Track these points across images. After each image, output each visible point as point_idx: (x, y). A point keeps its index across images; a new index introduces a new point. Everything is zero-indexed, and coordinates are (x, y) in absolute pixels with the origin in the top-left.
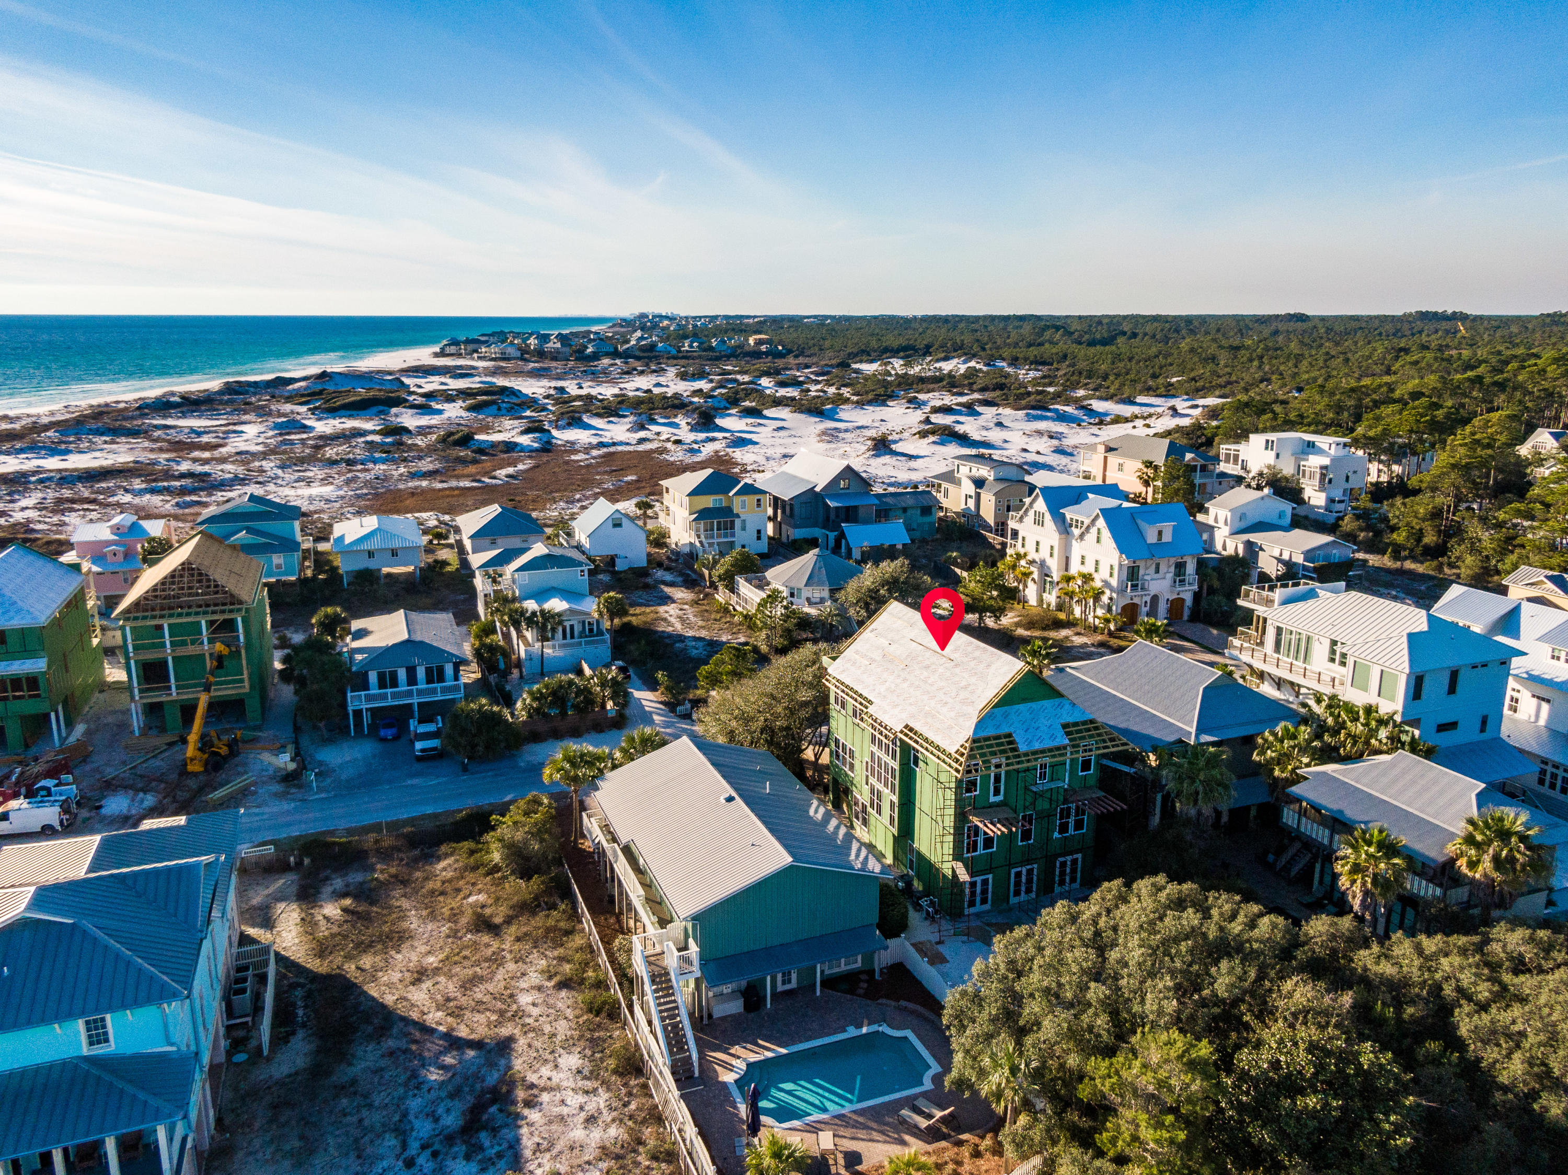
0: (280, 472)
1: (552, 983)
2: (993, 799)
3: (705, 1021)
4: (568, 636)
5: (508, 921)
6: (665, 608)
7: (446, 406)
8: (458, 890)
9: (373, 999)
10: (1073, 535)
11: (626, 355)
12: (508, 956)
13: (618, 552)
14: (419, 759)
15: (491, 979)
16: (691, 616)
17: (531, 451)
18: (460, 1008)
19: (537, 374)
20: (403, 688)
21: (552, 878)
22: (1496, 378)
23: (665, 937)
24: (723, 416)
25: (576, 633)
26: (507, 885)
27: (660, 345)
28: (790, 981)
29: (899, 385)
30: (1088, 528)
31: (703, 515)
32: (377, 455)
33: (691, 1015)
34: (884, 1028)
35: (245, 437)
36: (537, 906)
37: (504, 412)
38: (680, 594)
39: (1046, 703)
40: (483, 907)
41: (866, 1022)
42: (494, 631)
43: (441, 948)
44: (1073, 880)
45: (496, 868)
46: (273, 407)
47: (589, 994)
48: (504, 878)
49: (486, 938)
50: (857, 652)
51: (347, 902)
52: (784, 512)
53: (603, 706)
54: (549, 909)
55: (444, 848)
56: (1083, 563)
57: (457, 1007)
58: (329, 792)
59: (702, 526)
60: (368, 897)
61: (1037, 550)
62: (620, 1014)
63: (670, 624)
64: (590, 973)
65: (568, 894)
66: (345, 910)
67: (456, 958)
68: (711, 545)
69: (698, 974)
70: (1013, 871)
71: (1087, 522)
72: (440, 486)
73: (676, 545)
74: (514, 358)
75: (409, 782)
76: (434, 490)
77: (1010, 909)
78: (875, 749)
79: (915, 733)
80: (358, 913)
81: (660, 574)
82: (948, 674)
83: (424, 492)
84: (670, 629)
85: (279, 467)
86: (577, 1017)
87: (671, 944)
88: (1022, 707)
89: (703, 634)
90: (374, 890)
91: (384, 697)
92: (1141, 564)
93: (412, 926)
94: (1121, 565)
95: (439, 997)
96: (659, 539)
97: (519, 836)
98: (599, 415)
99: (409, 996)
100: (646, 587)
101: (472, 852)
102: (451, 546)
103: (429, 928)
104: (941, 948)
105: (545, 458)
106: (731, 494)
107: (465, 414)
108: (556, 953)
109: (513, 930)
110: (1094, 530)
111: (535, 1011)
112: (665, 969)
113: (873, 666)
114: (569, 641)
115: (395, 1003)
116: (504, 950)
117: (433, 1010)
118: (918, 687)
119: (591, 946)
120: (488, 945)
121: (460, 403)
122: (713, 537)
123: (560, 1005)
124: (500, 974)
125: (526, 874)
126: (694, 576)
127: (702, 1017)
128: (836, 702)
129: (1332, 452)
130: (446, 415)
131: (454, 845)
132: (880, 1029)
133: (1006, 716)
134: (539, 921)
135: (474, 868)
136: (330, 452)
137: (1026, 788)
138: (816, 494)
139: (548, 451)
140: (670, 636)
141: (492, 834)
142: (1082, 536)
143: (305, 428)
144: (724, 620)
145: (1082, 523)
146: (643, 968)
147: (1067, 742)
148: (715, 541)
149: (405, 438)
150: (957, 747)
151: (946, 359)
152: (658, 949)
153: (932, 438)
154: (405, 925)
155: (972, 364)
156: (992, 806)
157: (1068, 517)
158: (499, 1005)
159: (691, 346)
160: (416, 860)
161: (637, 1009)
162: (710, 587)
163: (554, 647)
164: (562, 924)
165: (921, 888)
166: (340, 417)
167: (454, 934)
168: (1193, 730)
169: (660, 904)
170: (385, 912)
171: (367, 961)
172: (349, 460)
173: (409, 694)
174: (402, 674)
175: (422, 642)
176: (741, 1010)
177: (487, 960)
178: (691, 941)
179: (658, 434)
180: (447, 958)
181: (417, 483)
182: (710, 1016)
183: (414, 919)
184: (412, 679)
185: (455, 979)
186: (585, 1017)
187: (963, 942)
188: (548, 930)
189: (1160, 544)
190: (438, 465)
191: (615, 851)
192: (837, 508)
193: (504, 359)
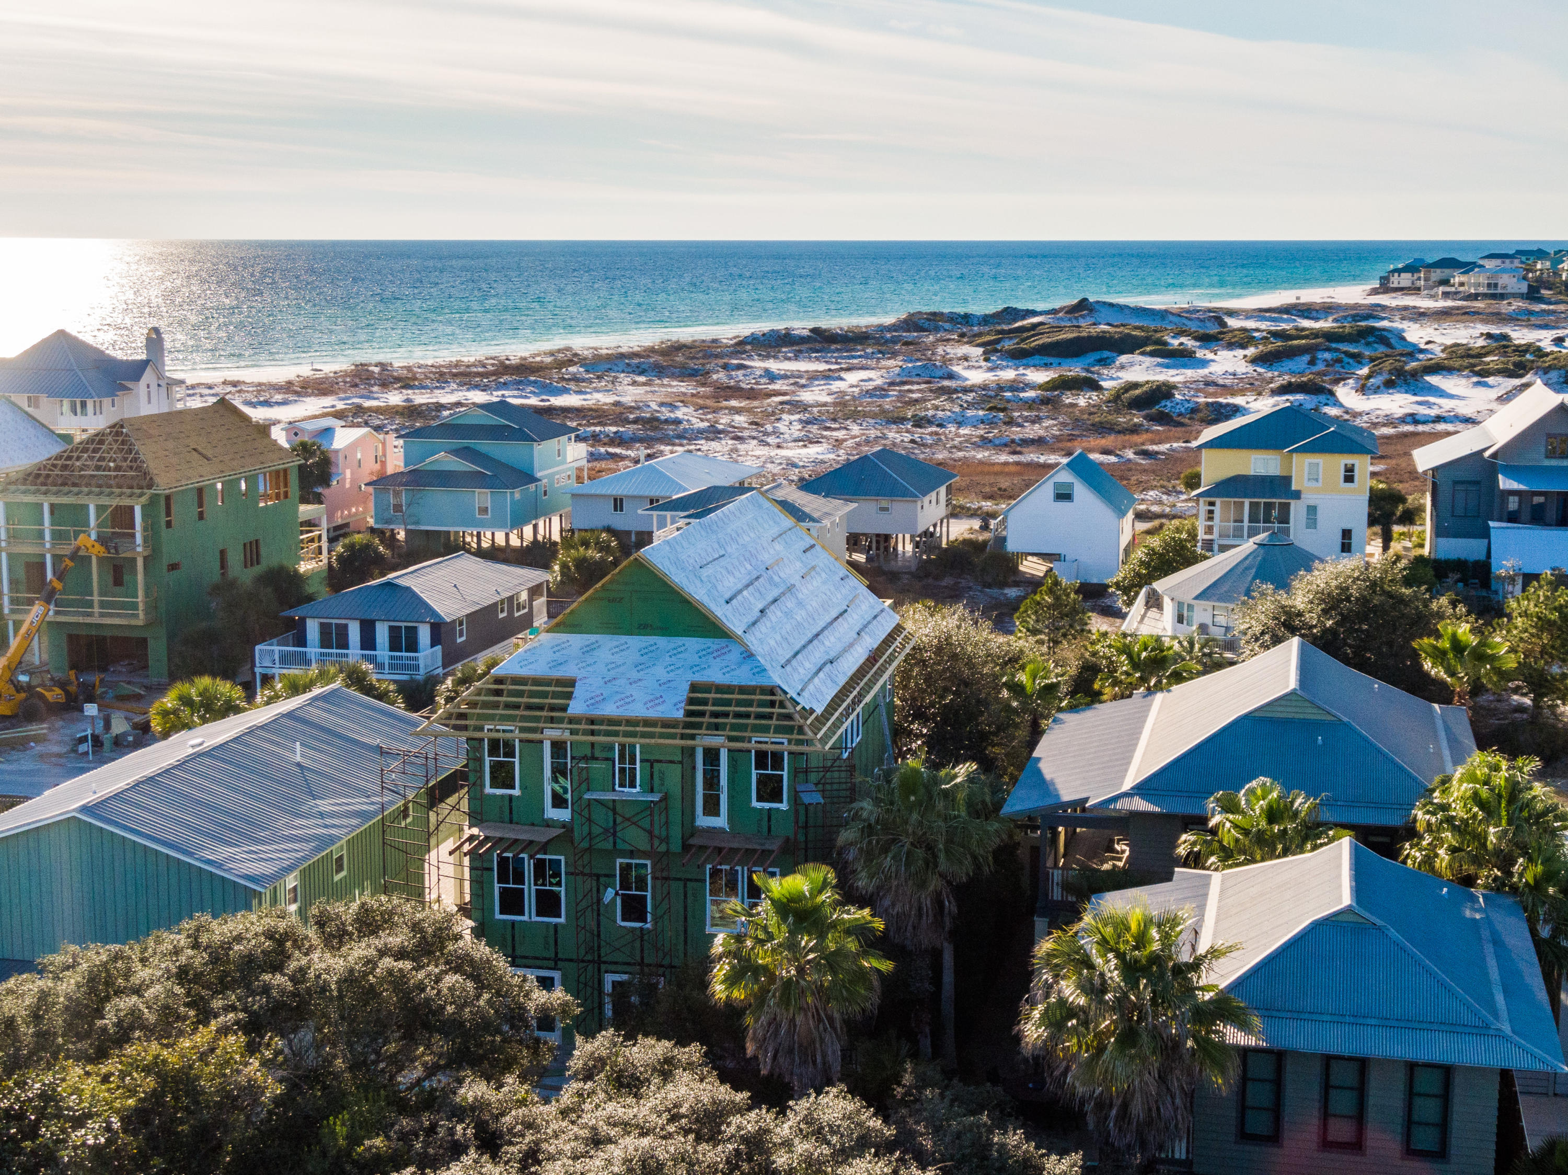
2: (551, 813)
59: (1218, 510)
70: (608, 979)
106: (1288, 449)
121: (1249, 350)
122: (1238, 534)
138: (1487, 463)
147: (679, 714)
174: (354, 630)
175: (405, 589)
184: (368, 642)
193: (1494, 296)
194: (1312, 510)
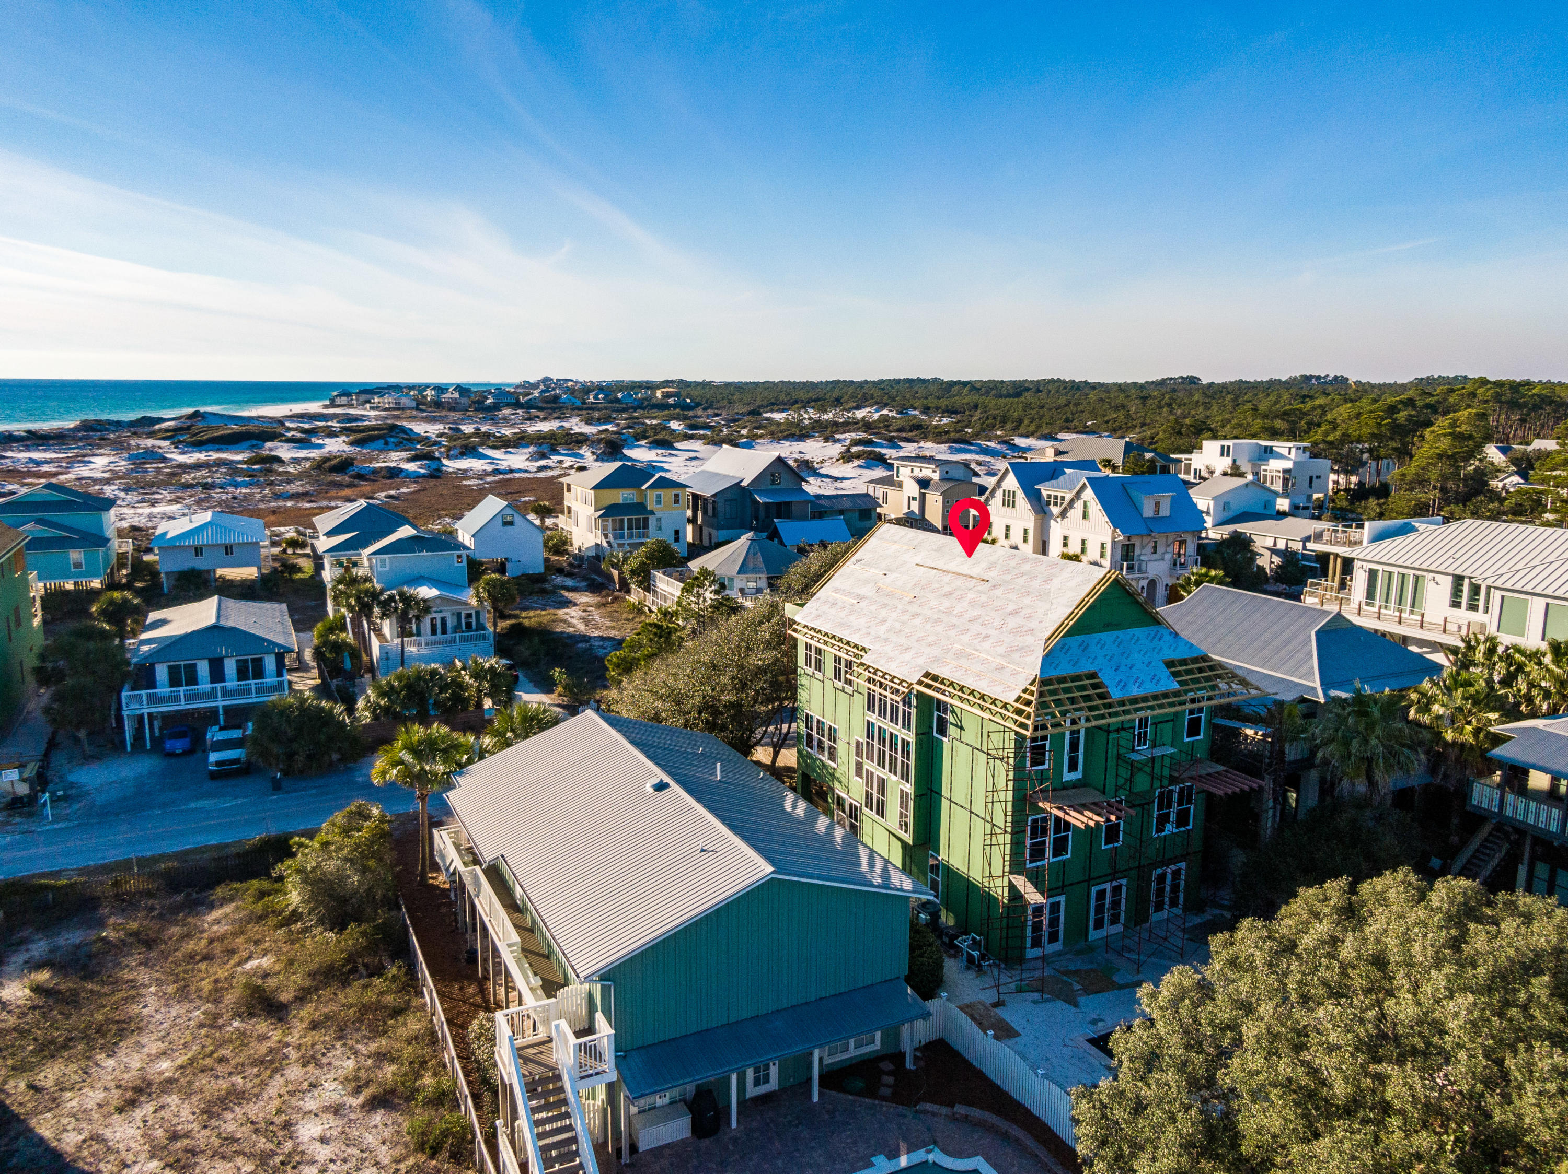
0: (122, 495)
1: (361, 1099)
2: (1067, 776)
3: (626, 1158)
4: (439, 630)
5: (302, 998)
6: (566, 610)
7: (327, 441)
8: (232, 952)
9: (42, 1140)
10: (1052, 514)
11: (528, 406)
12: (294, 1055)
13: (510, 557)
14: (214, 776)
15: (257, 1096)
16: (597, 618)
17: (418, 477)
18: (192, 1152)
19: (433, 420)
20: (205, 685)
21: (378, 928)
22: (1427, 401)
23: (553, 1013)
24: (631, 447)
25: (449, 629)
26: (309, 941)
27: (564, 396)
28: (767, 1080)
29: (813, 428)
30: (1072, 502)
31: (610, 512)
32: (239, 479)
33: (599, 1148)
34: (936, 1156)
35: (92, 466)
36: (351, 972)
37: (391, 446)
38: (584, 598)
39: (1139, 632)
40: (266, 976)
41: (903, 1146)
42: (343, 628)
43: (185, 1045)
44: (1174, 903)
45: (295, 916)
46: (132, 442)
47: (421, 1116)
48: (306, 930)
49: (262, 1026)
50: (836, 591)
51: (43, 976)
52: (705, 513)
53: (479, 705)
54: (371, 975)
55: (220, 891)
56: (1065, 545)
57: (187, 1151)
58: (69, 821)
59: (610, 524)
60: (84, 967)
61: (1007, 536)
62: (473, 1153)
63: (569, 625)
64: (428, 1080)
65: (403, 952)
66: (37, 989)
67: (208, 1062)
68: (620, 546)
69: (613, 1076)
70: (1094, 890)
71: (1068, 496)
72: (308, 505)
73: (580, 549)
74: (409, 408)
75: (193, 805)
76: (300, 509)
77: (1091, 949)
78: (874, 718)
79: (942, 683)
80: (59, 992)
81: (559, 580)
82: (984, 598)
83: (287, 510)
84: (571, 630)
85: (122, 490)
86: (398, 1161)
87: (564, 1024)
88: (1107, 637)
89: (612, 633)
90: (95, 956)
91: (175, 699)
92: (1136, 541)
93: (146, 1011)
94: (1114, 543)
95: (159, 1133)
96: (560, 545)
97: (331, 865)
98: (495, 447)
99: (108, 1133)
100: (543, 592)
101: (262, 894)
102: (307, 556)
103: (174, 1013)
104: (1001, 1012)
105: (432, 482)
106: (644, 487)
107: (347, 448)
108: (373, 1047)
109: (307, 1011)
110: (1079, 505)
111: (323, 1153)
112: (552, 1069)
113: (863, 604)
114: (439, 636)
115: (79, 1148)
116: (287, 1045)
117: (142, 1157)
118: (937, 621)
119: (433, 1033)
120: (263, 1038)
121: (344, 438)
122: (622, 537)
123: (370, 1139)
124: (276, 1086)
125: (338, 923)
126: (600, 579)
127: (619, 1151)
128: (808, 662)
129: (1293, 456)
130: (327, 449)
131: (237, 885)
132: (931, 1157)
133: (1085, 648)
134: (353, 994)
135: (261, 918)
136: (187, 478)
137: (1119, 756)
138: (743, 488)
139: (438, 477)
140: (571, 636)
141: (289, 862)
142: (1063, 514)
143: (164, 459)
144: (638, 620)
145: (1063, 498)
146: (513, 1069)
147: (1176, 686)
148: (626, 541)
149: (275, 466)
150: (1018, 692)
151: (858, 408)
152: (542, 1034)
153: (857, 463)
154: (134, 1009)
155: (885, 412)
156: (1065, 787)
157: (1045, 493)
158: (262, 1144)
159: (596, 397)
160: (176, 909)
161: (503, 1142)
162: (620, 590)
163: (419, 644)
164: (389, 999)
165: (951, 922)
166: (207, 451)
167: (212, 1022)
168: (1317, 684)
169: (548, 957)
170: (106, 989)
171: (49, 1075)
172: (207, 483)
173: (212, 694)
174: (203, 668)
175: (233, 629)
176: (686, 1133)
177: (259, 1062)
178: (599, 1016)
179: (561, 462)
180: (191, 1061)
181: (281, 503)
182: (633, 1148)
183: (152, 1001)
184: (217, 674)
185: (195, 1099)
186: (411, 1161)
187: (1035, 1002)
188: (365, 1009)
189: (1157, 519)
190: (308, 488)
191: (476, 878)
192: (765, 504)
193: (398, 409)
194: (659, 520)
